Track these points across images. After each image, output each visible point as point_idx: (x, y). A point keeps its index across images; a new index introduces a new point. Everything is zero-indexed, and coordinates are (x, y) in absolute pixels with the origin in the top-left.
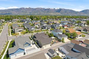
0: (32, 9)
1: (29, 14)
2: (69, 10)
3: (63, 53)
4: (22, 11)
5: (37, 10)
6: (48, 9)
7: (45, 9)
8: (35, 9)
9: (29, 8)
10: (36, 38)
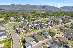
0: (22, 5)
1: (19, 9)
2: (52, 6)
3: (48, 44)
4: (13, 7)
5: (26, 6)
6: (35, 6)
7: (32, 5)
8: (24, 6)
9: (19, 4)
10: (34, 37)
